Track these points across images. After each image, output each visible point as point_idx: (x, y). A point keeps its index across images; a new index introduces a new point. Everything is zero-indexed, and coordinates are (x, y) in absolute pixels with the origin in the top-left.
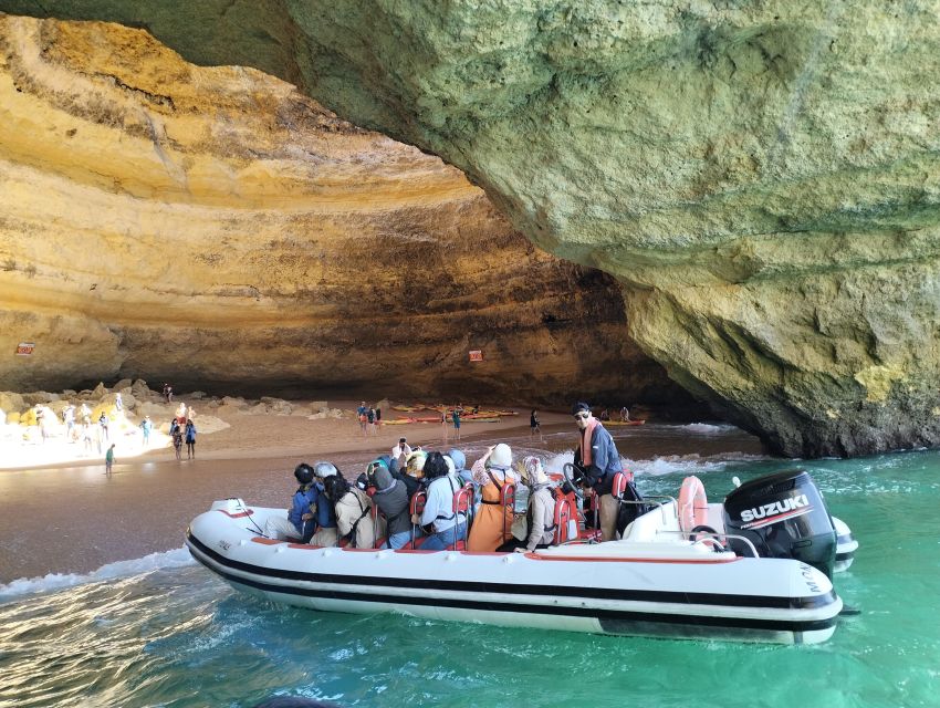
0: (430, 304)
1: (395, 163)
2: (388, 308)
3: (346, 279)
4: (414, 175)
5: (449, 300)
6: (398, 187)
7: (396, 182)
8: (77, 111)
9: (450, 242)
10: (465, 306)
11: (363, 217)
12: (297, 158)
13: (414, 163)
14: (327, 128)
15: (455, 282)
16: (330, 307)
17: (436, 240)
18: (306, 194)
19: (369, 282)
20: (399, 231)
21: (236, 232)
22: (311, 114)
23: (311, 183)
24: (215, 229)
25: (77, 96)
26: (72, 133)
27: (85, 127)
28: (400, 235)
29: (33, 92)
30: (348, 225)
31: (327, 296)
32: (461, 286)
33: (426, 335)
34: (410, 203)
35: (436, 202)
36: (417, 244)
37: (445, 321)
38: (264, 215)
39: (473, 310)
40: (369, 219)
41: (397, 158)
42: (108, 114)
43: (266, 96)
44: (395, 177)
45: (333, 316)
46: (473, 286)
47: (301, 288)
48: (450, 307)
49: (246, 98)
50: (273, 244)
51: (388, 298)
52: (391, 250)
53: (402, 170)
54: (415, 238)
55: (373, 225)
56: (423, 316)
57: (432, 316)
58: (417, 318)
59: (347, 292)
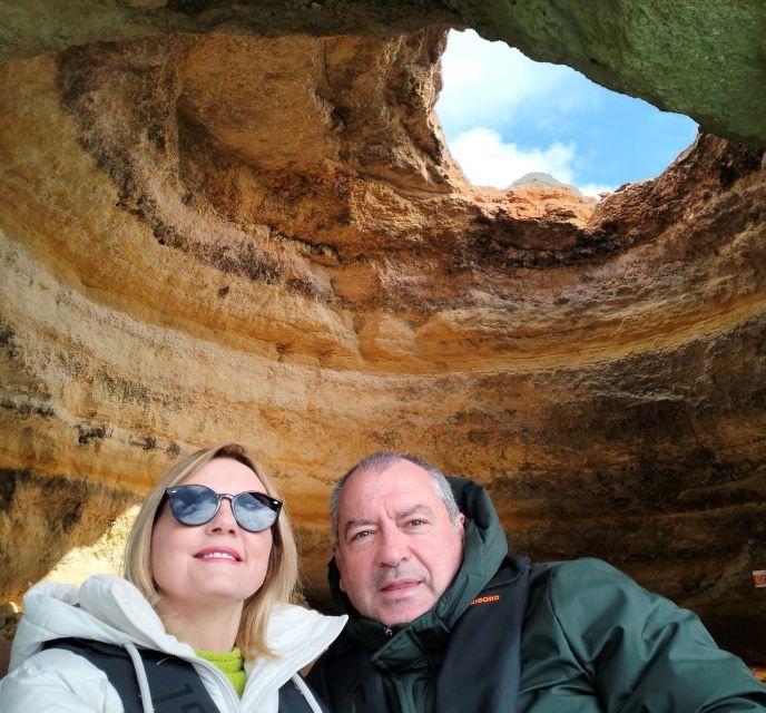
0: (682, 495)
1: (613, 298)
2: (620, 503)
3: (556, 462)
4: (641, 309)
5: (713, 489)
6: (620, 329)
7: (616, 322)
8: (227, 266)
9: (702, 398)
10: (739, 497)
11: (573, 374)
12: (484, 304)
13: (640, 293)
14: (520, 263)
15: (718, 459)
16: (538, 502)
17: (681, 397)
18: (498, 349)
19: (590, 465)
20: (624, 388)
21: (415, 402)
22: (498, 247)
23: (503, 335)
24: (389, 401)
25: (226, 248)
26: (224, 291)
27: (239, 283)
28: (626, 394)
29: (177, 245)
30: (553, 387)
31: (534, 487)
32: (730, 466)
33: (681, 545)
34: (639, 348)
35: (676, 342)
36: (652, 404)
37: (710, 522)
38: (447, 380)
39: (754, 504)
40: (581, 376)
41: (614, 290)
42: (263, 268)
43: (441, 232)
44: (615, 316)
45: (542, 516)
46: (748, 466)
47: (498, 475)
48: (715, 500)
49: (418, 236)
50: (460, 416)
51: (619, 489)
52: (616, 417)
53: (624, 304)
54: (648, 397)
55: (587, 383)
56: (673, 516)
57: (688, 514)
58: (664, 518)
59: (560, 482)
